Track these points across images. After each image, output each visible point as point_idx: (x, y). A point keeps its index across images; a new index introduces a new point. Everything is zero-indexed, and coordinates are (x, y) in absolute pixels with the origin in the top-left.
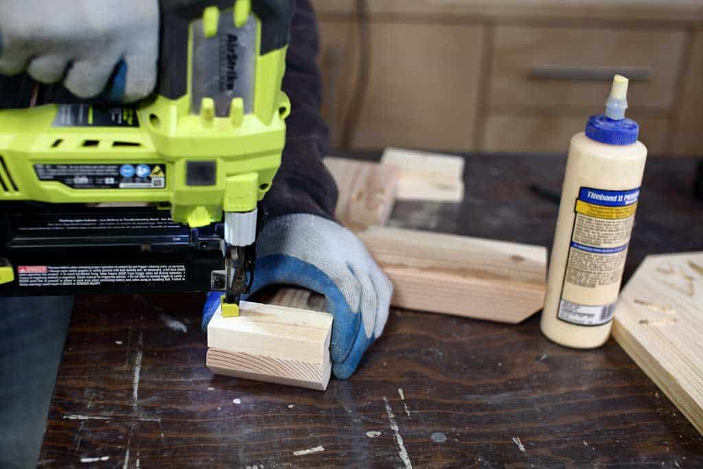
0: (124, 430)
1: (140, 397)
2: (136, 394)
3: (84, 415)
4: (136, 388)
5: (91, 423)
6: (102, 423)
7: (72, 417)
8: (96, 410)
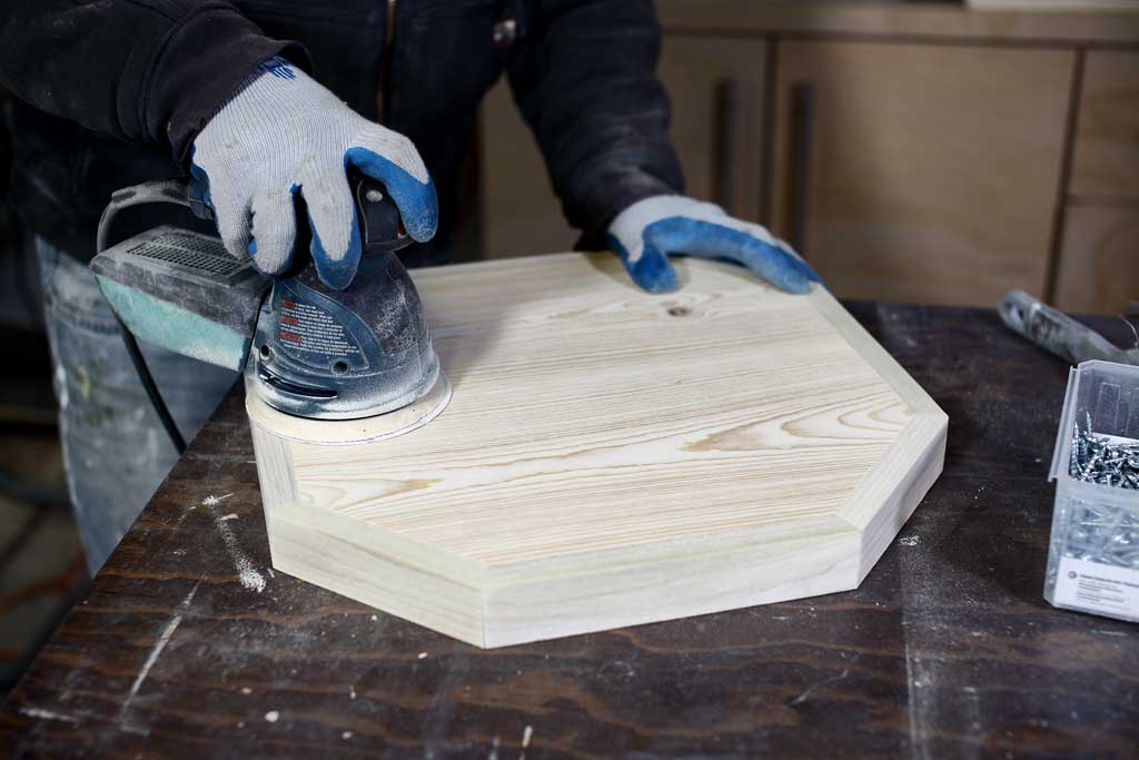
0: (89, 742)
1: (141, 691)
2: (137, 686)
3: (50, 710)
4: (142, 676)
5: (54, 725)
6: (67, 726)
7: (32, 712)
8: (71, 705)
